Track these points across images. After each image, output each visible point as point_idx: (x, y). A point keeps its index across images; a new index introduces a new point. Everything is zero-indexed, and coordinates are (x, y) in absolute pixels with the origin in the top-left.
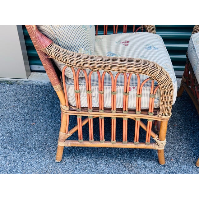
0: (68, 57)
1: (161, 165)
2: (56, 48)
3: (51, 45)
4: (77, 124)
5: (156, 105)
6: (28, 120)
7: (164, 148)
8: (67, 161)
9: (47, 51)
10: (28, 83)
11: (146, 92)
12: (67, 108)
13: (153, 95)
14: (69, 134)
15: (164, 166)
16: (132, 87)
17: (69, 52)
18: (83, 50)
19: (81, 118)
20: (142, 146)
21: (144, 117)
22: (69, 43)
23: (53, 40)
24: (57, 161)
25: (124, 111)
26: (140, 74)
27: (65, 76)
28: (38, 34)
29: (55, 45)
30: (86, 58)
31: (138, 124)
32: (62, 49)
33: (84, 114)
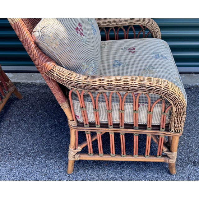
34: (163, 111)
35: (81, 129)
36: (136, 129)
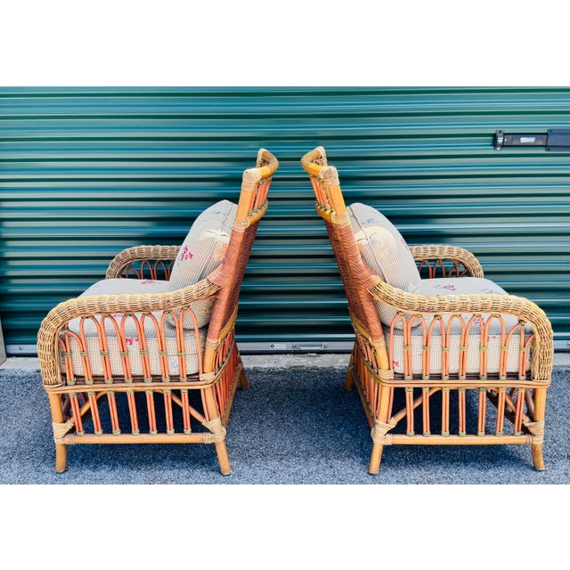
34: (522, 345)
35: (400, 384)
36: (483, 380)
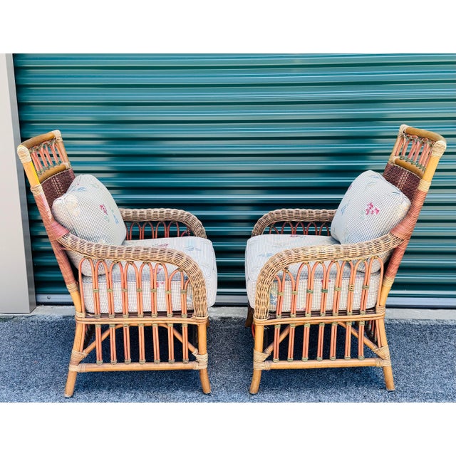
0: (86, 246)
1: (205, 394)
2: (72, 238)
3: (67, 235)
4: (95, 339)
5: (190, 305)
6: (28, 359)
7: (206, 366)
8: (80, 396)
9: (62, 241)
10: (31, 319)
11: (176, 287)
12: (83, 315)
13: (184, 291)
14: (85, 353)
15: (209, 394)
16: (159, 282)
17: (87, 242)
18: (104, 242)
19: (100, 328)
20: (179, 366)
21: (177, 320)
22: (87, 233)
23: (70, 231)
24: (67, 396)
25: (152, 314)
26: (166, 264)
27: (83, 275)
28: (54, 223)
29: (71, 235)
30: (105, 248)
31: (171, 333)
32: (79, 239)
33: (105, 321)
